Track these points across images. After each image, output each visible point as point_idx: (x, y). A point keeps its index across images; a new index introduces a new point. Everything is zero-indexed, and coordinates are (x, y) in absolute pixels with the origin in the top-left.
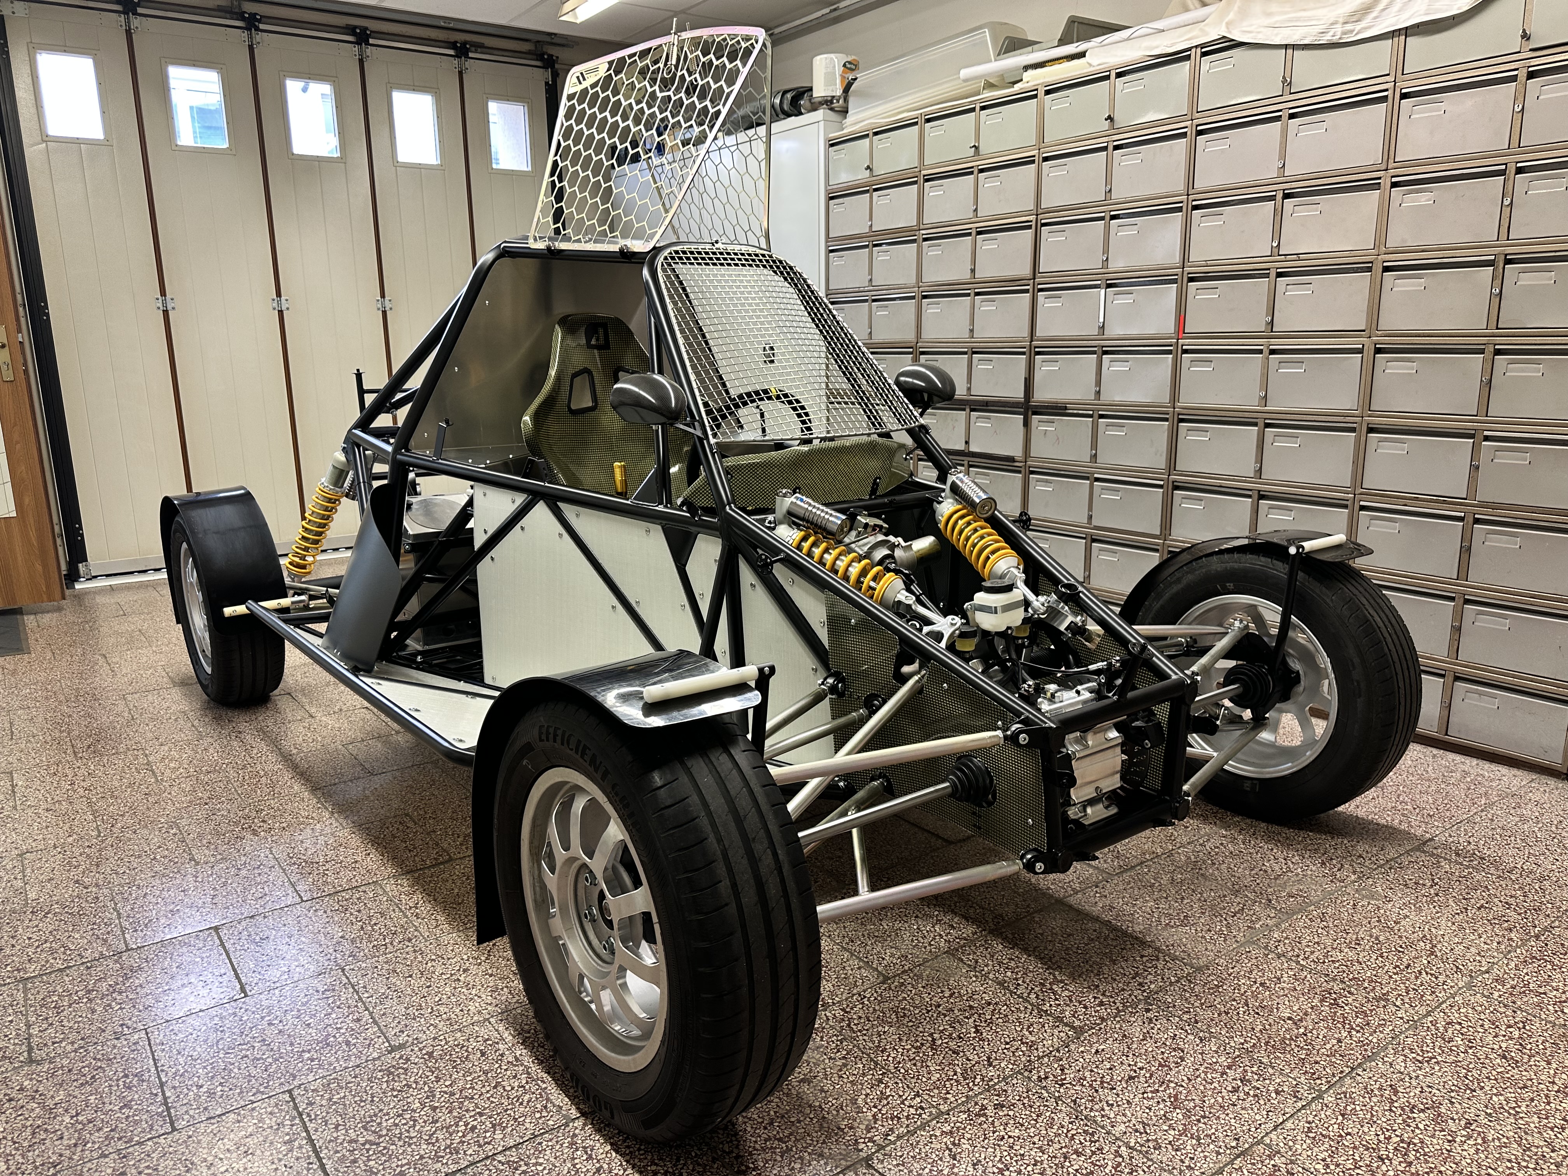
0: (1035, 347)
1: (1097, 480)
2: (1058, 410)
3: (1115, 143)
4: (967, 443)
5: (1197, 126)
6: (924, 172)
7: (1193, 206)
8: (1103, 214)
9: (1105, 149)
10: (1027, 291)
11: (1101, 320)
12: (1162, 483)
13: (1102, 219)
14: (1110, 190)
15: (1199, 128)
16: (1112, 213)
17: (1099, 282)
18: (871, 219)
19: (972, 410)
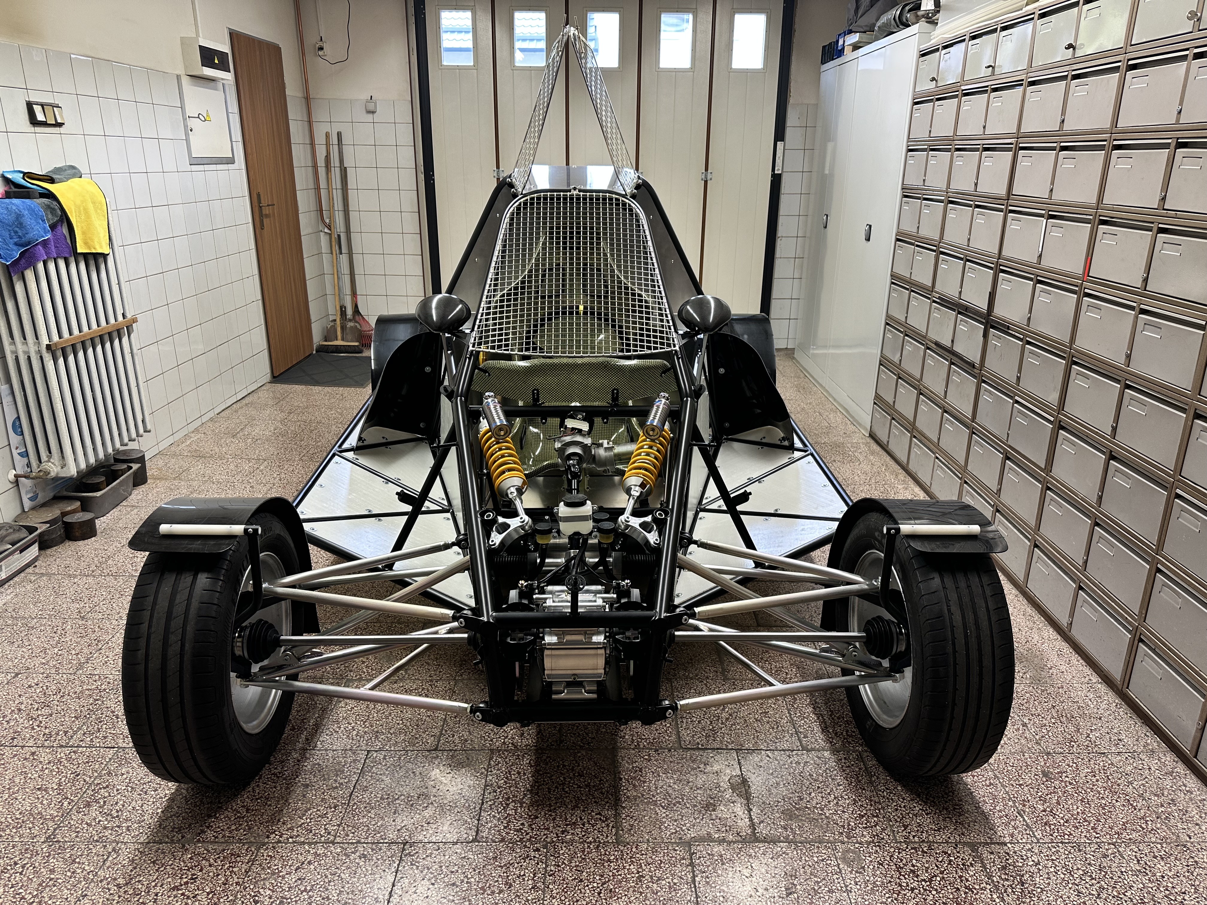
0: (1001, 265)
1: (1017, 402)
2: (1004, 328)
3: (1074, 73)
4: (953, 341)
5: (1129, 60)
6: (963, 88)
7: (1114, 145)
8: (1055, 145)
9: (1064, 78)
10: (1001, 210)
11: (1040, 250)
12: (1052, 419)
13: (1053, 149)
14: (1063, 121)
15: (1131, 62)
16: (1062, 144)
17: (1043, 212)
18: (931, 127)
19: (959, 313)
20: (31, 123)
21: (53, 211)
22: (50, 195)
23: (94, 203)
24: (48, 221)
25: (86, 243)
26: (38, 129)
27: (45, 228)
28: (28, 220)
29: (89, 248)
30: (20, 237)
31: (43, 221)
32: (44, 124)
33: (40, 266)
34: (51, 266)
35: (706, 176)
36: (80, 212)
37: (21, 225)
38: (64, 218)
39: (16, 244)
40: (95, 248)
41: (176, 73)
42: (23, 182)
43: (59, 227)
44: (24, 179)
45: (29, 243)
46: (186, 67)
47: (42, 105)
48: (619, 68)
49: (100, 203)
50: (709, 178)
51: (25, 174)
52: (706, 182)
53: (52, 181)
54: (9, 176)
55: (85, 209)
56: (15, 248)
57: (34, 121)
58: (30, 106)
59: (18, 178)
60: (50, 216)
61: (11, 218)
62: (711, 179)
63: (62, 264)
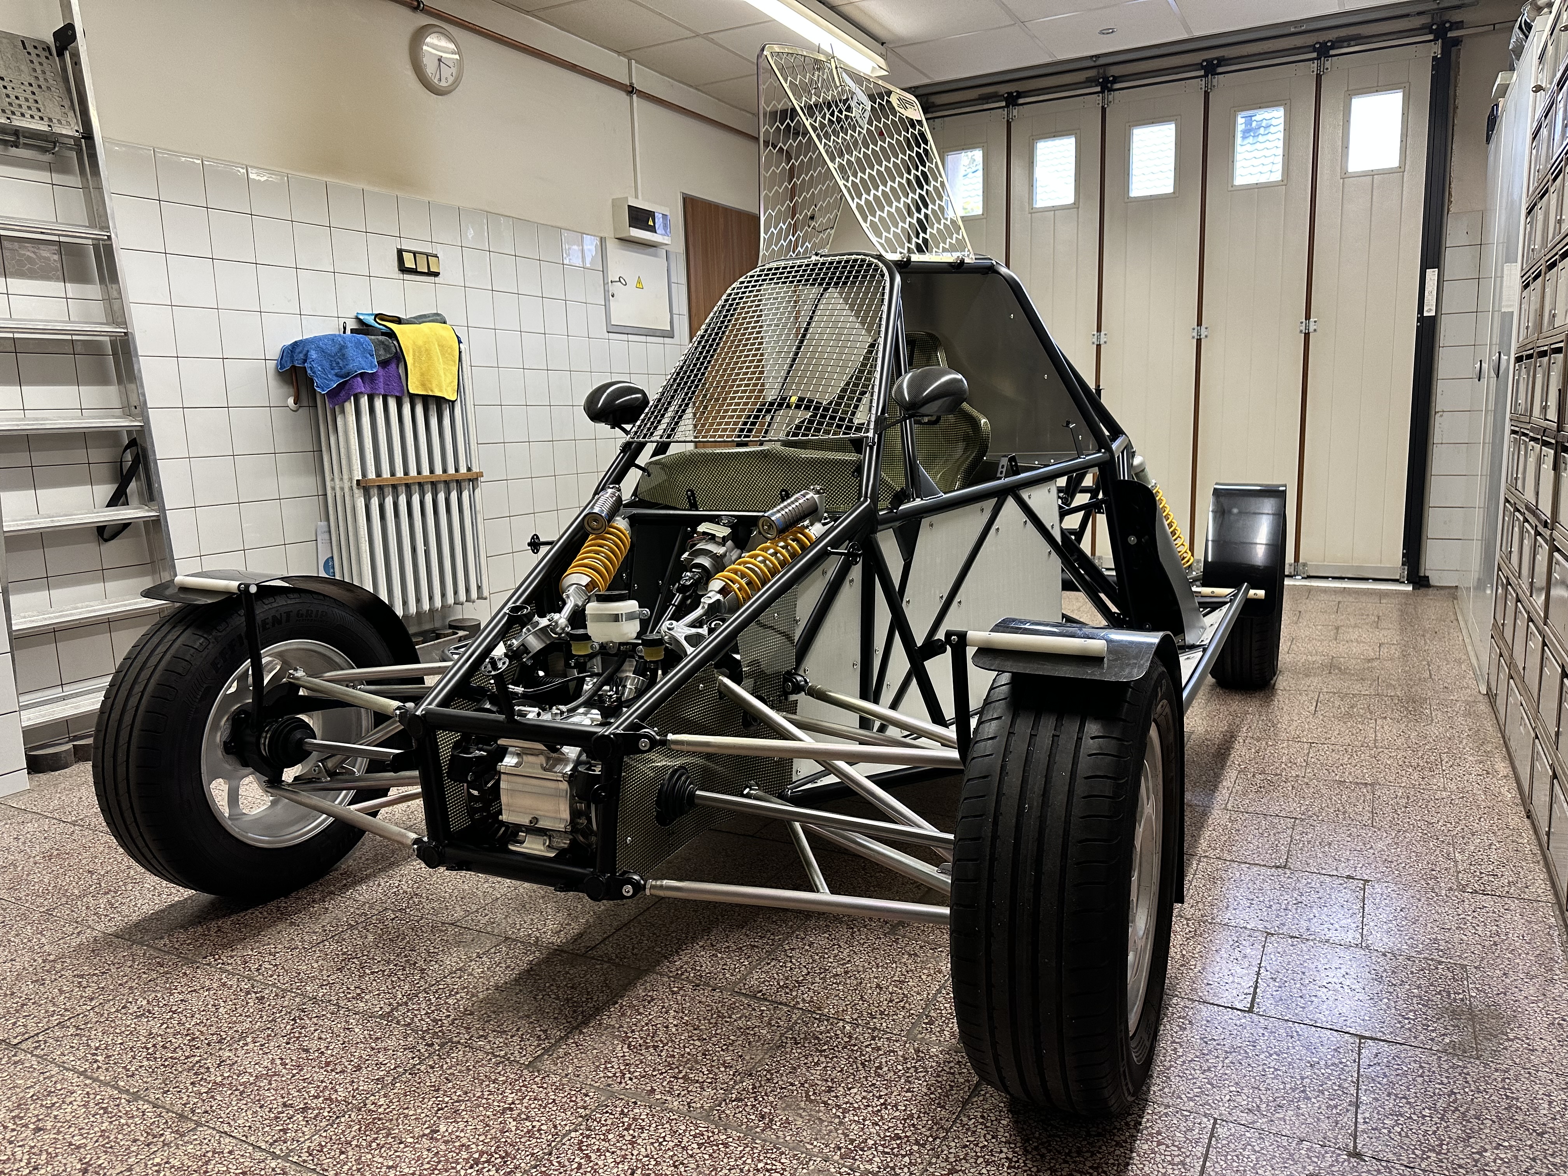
19: (1543, 443)
20: (400, 270)
21: (387, 348)
22: (392, 335)
23: (441, 346)
24: (378, 356)
25: (423, 385)
26: (407, 277)
27: (372, 362)
28: (351, 352)
29: (426, 390)
30: (341, 368)
31: (372, 355)
32: (414, 271)
33: (364, 401)
34: (379, 404)
35: (1307, 327)
36: (420, 352)
37: (343, 357)
38: (399, 357)
39: (337, 375)
40: (432, 391)
41: (602, 235)
42: (372, 322)
43: (393, 365)
44: (375, 320)
45: (348, 374)
46: (615, 230)
47: (415, 254)
48: (1174, 193)
49: (451, 347)
50: (1311, 330)
51: (376, 315)
52: (1307, 336)
53: (399, 321)
54: (361, 317)
55: (427, 350)
56: (335, 378)
57: (403, 269)
58: (400, 252)
59: (370, 320)
60: (382, 352)
61: (334, 349)
62: (1315, 330)
63: (392, 404)
